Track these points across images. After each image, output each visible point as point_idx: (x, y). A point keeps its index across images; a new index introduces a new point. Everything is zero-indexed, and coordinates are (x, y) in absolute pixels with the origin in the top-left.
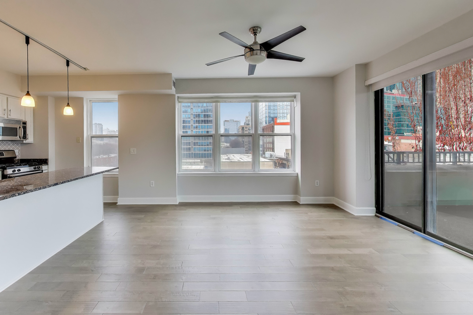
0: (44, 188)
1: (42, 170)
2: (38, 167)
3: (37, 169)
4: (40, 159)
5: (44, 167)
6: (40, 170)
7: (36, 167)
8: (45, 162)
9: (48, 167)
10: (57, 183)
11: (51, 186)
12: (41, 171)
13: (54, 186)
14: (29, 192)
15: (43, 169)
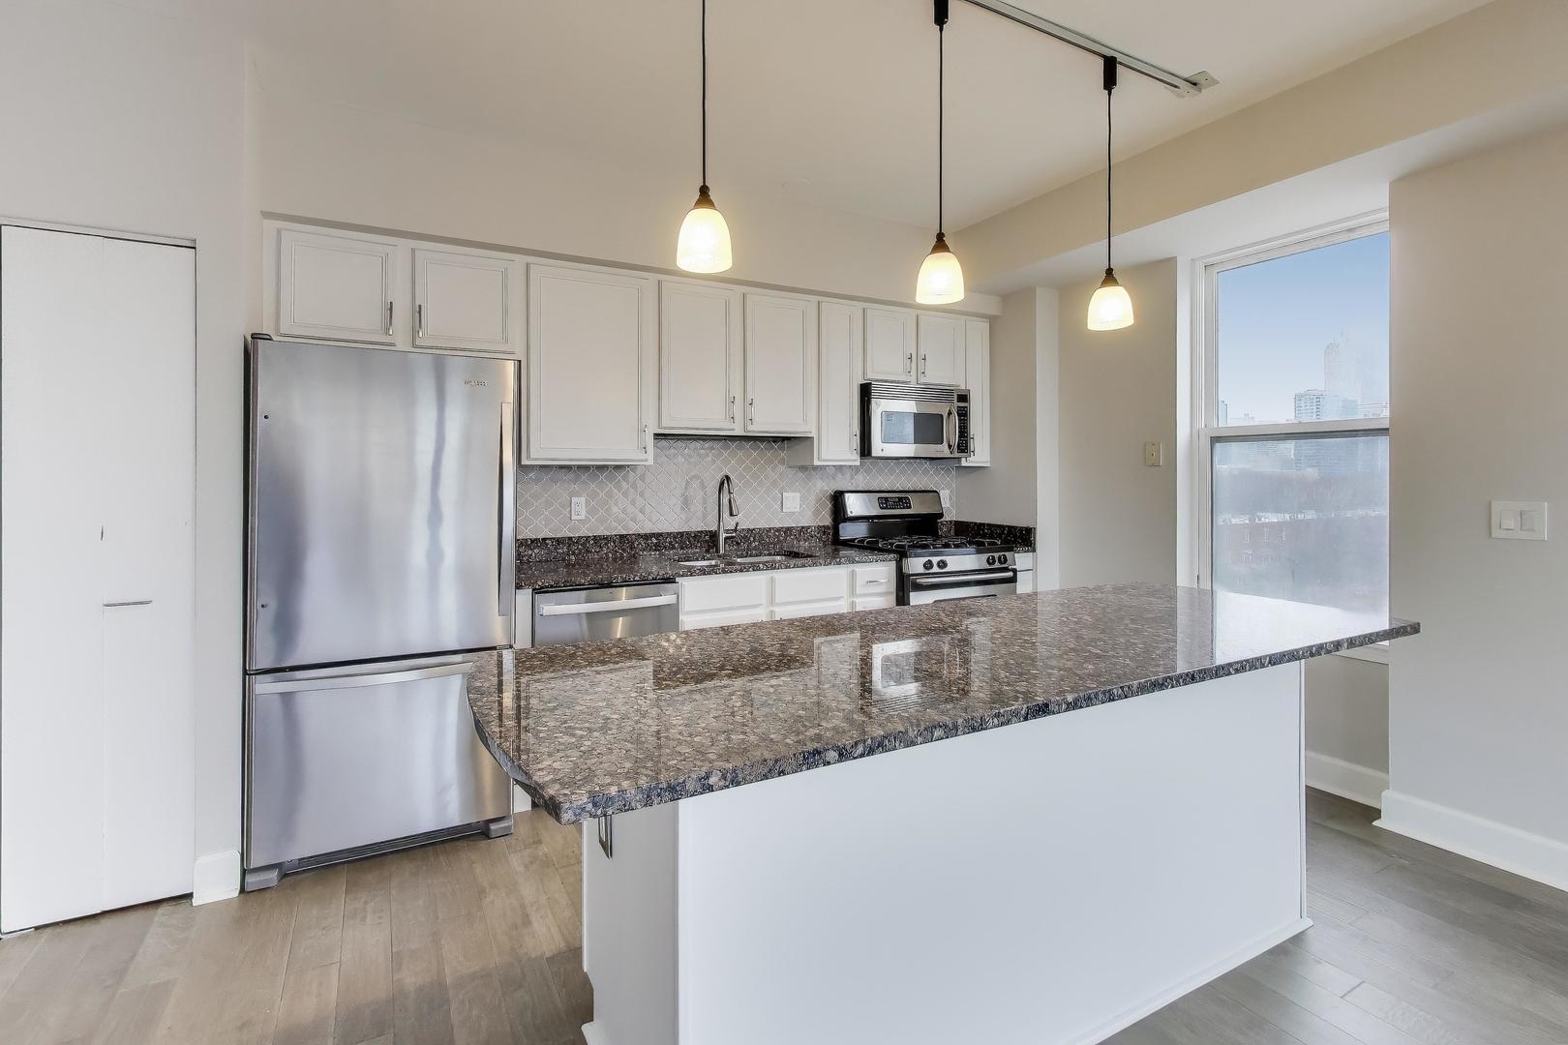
0: (974, 730)
1: (1015, 571)
2: (1000, 558)
3: (997, 565)
4: (1010, 528)
5: (1021, 560)
6: (1006, 570)
7: (993, 557)
8: (1022, 538)
9: (1035, 562)
10: (1047, 705)
11: (1008, 722)
12: (1011, 574)
13: (1026, 719)
14: (895, 749)
15: (1017, 567)
